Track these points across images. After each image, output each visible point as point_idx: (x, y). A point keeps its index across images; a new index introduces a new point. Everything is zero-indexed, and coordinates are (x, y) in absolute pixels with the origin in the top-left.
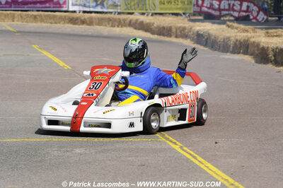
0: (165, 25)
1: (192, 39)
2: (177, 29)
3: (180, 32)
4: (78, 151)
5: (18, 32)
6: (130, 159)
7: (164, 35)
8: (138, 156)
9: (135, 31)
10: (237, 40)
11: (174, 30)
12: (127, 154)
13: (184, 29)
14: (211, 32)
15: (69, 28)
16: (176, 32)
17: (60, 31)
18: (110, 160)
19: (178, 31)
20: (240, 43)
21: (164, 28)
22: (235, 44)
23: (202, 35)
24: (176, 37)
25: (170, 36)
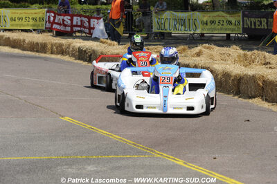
0: (39, 41)
1: (73, 55)
2: (52, 45)
7: (38, 51)
11: (49, 46)
13: (61, 45)
14: (95, 48)
19: (54, 47)
21: (37, 44)
23: (85, 51)
24: (52, 53)
25: (45, 53)
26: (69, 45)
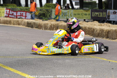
1: (24, 25)
2: (14, 21)
3: (16, 22)
10: (52, 25)
11: (12, 22)
13: (18, 21)
16: (14, 23)
19: (15, 22)
20: (54, 26)
22: (51, 26)
23: (30, 23)
25: (11, 24)
26: (22, 21)
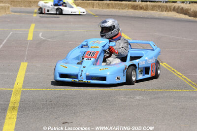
4: (138, 98)
5: (97, 15)
6: (174, 103)
8: (180, 102)
9: (177, 14)
12: (172, 100)
15: (131, 12)
17: (125, 14)
18: (160, 104)
